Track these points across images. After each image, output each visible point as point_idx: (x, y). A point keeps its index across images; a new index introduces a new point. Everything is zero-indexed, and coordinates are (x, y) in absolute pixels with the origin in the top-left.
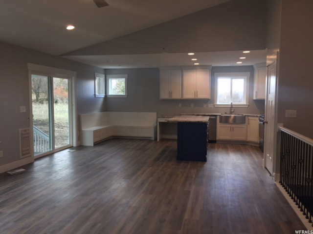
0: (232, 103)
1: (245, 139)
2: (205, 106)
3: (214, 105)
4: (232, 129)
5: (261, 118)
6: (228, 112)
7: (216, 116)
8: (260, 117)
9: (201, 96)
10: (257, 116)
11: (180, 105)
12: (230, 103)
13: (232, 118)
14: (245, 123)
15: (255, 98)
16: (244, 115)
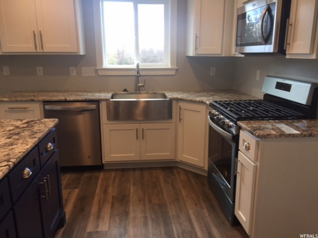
0: (138, 66)
1: (172, 157)
2: (74, 72)
3: (96, 70)
4: (140, 135)
5: (214, 111)
6: (131, 88)
7: (97, 102)
8: (211, 105)
9: (52, 46)
10: (202, 102)
11: (6, 71)
12: (134, 66)
13: (141, 106)
14: (170, 117)
15: (191, 53)
16: (170, 95)
